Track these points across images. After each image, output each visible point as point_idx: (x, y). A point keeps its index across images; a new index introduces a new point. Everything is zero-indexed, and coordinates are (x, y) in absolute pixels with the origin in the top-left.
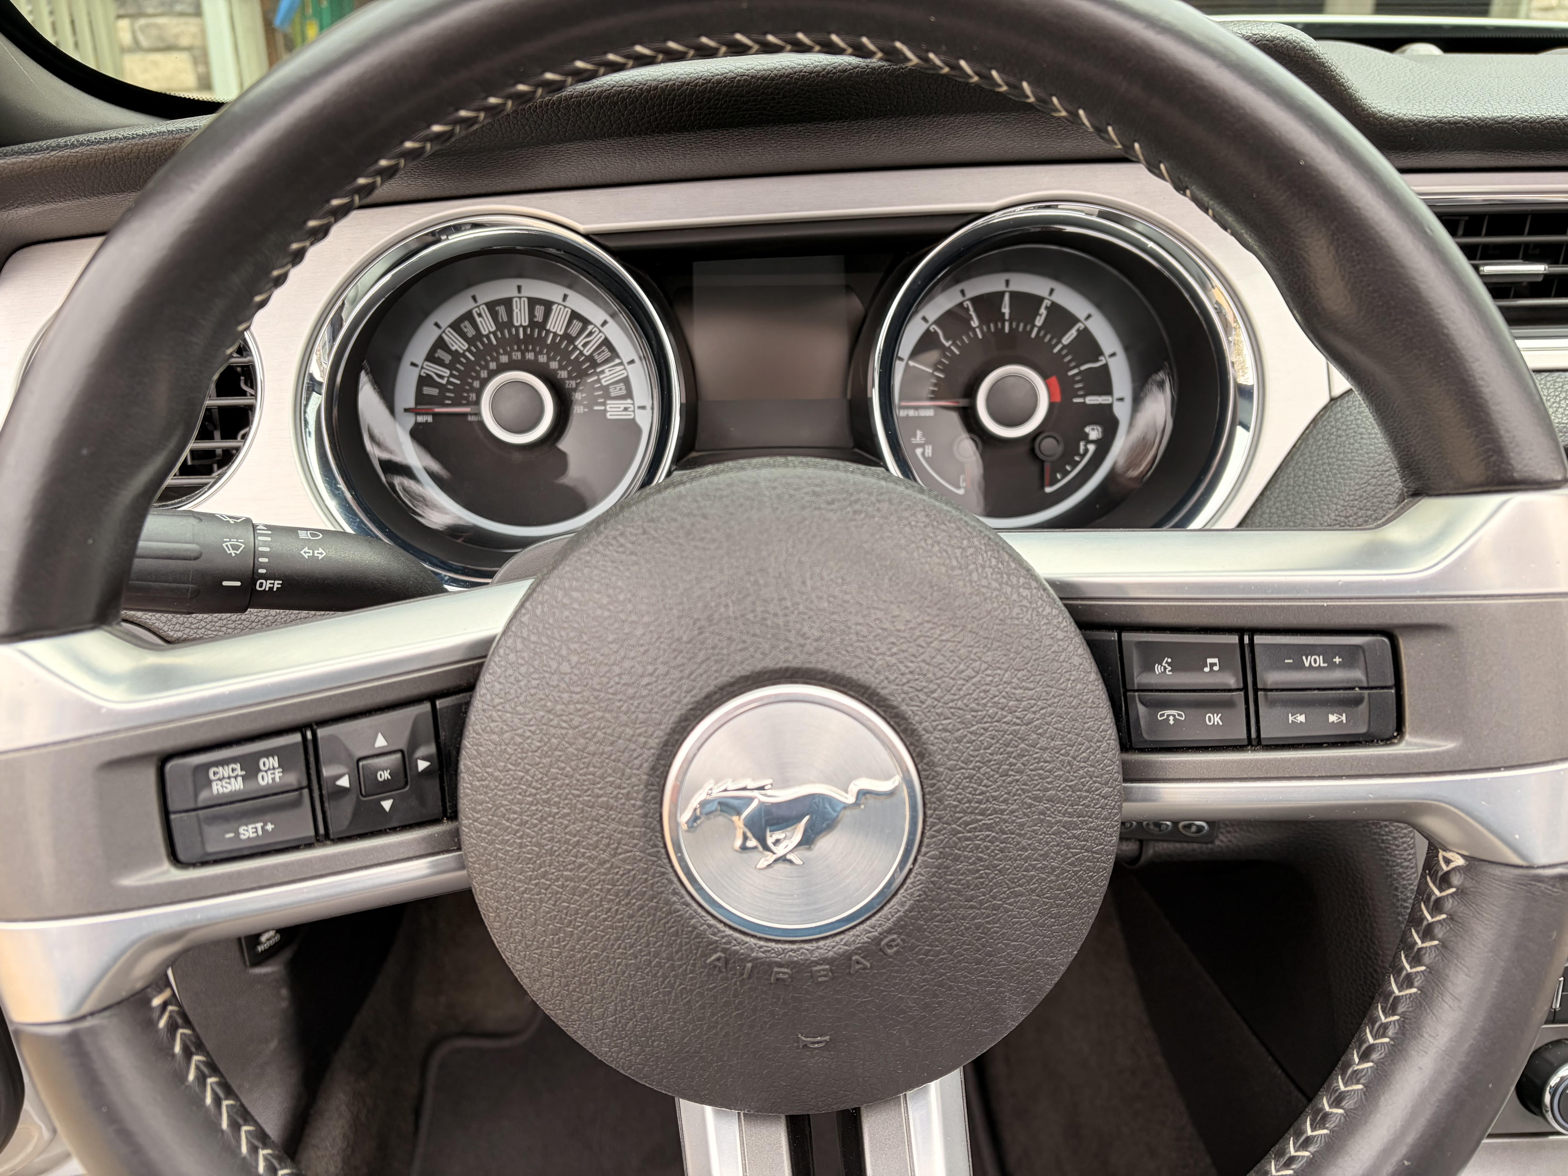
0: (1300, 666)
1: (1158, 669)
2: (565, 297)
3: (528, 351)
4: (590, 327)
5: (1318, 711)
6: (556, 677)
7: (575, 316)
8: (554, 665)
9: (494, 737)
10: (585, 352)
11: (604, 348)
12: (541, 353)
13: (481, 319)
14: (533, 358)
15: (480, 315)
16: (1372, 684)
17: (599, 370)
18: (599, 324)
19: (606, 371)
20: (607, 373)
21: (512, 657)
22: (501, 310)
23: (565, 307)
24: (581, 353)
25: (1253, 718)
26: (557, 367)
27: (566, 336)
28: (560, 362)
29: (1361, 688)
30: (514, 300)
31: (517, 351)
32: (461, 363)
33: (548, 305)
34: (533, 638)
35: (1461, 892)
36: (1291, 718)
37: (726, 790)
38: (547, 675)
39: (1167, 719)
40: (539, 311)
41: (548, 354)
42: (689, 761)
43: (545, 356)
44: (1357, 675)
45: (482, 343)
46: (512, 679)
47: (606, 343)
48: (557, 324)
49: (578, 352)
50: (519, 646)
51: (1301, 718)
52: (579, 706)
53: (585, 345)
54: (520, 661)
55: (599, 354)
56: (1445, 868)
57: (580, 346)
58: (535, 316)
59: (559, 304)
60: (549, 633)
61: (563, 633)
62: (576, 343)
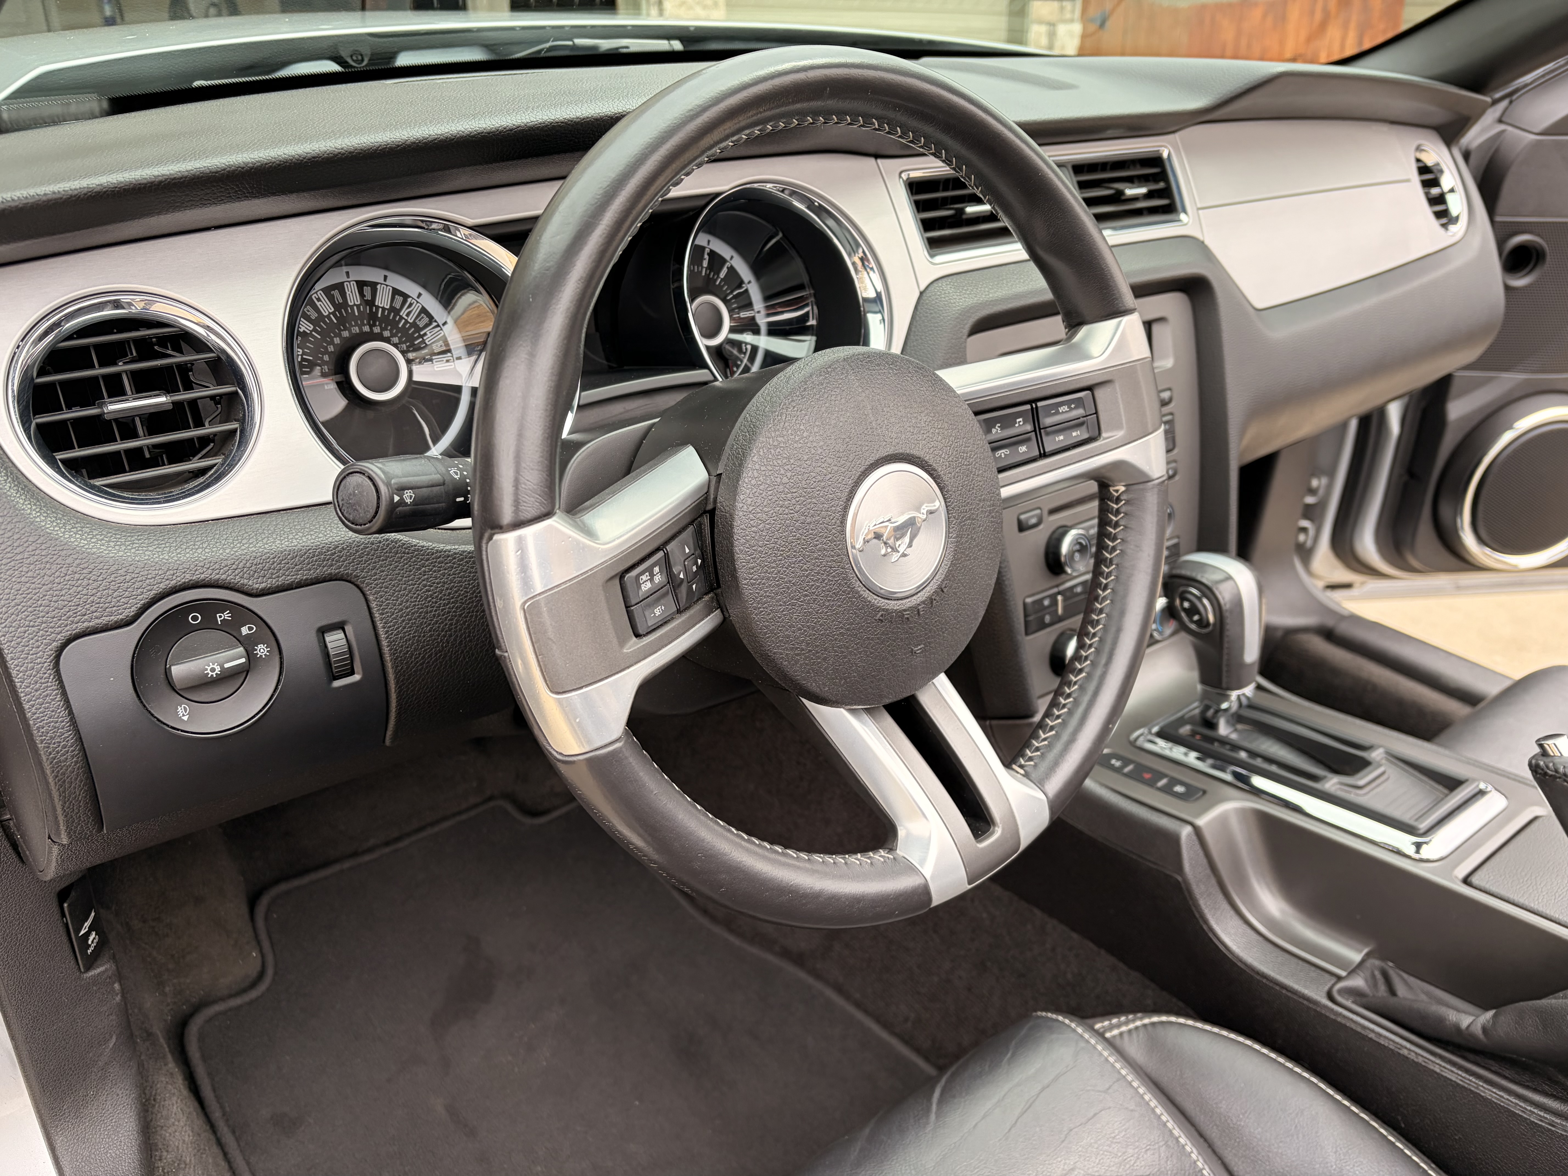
0: (1057, 413)
1: (994, 431)
2: (385, 278)
3: (364, 325)
4: (409, 300)
5: (1068, 432)
6: (781, 487)
7: (396, 292)
8: (778, 480)
9: (753, 529)
10: (409, 320)
11: (423, 315)
12: (374, 325)
13: (320, 303)
14: (369, 330)
15: (319, 300)
16: (1088, 414)
17: (422, 333)
18: (415, 296)
19: (428, 333)
20: (429, 335)
21: (753, 482)
22: (336, 293)
23: (387, 286)
24: (406, 320)
25: (1040, 443)
26: (389, 335)
27: (392, 309)
28: (391, 331)
29: (1083, 417)
30: (345, 284)
31: (355, 326)
32: (310, 342)
33: (373, 285)
34: (763, 468)
35: (1128, 502)
36: (1057, 439)
37: (875, 525)
38: (776, 487)
39: (1001, 455)
40: (367, 291)
41: (380, 325)
42: (856, 515)
43: (378, 327)
44: (1080, 412)
45: (325, 323)
46: (757, 494)
47: (424, 311)
48: (383, 300)
49: (403, 321)
50: (756, 475)
51: (1061, 438)
52: (797, 499)
53: (408, 315)
54: (759, 483)
55: (420, 320)
56: (1116, 494)
57: (404, 316)
58: (365, 296)
59: (381, 284)
60: (771, 463)
61: (779, 462)
62: (401, 314)
